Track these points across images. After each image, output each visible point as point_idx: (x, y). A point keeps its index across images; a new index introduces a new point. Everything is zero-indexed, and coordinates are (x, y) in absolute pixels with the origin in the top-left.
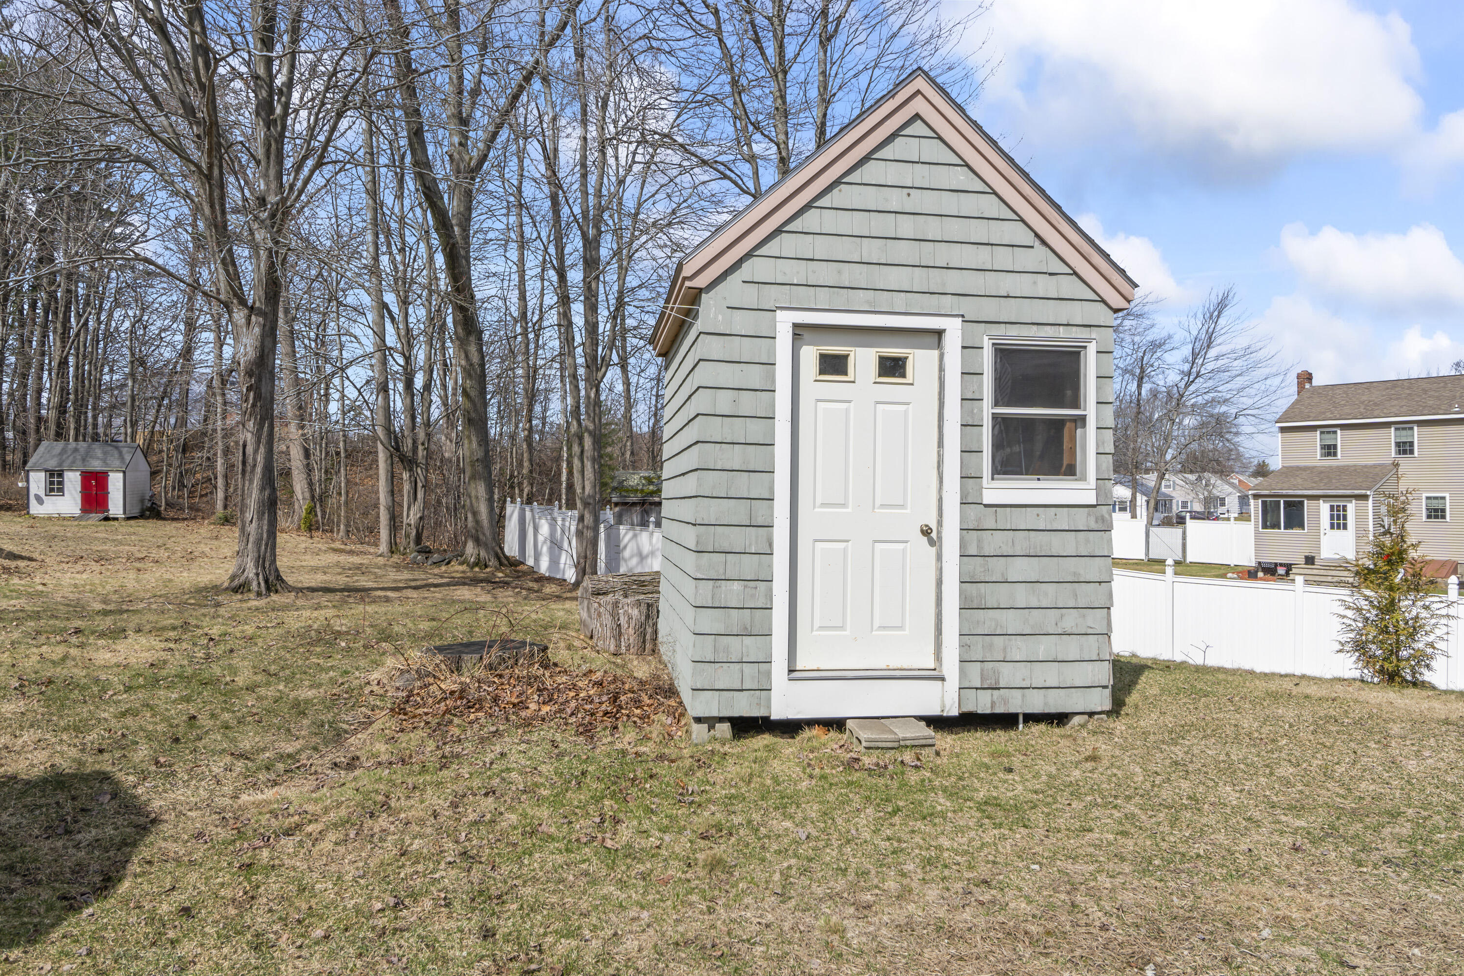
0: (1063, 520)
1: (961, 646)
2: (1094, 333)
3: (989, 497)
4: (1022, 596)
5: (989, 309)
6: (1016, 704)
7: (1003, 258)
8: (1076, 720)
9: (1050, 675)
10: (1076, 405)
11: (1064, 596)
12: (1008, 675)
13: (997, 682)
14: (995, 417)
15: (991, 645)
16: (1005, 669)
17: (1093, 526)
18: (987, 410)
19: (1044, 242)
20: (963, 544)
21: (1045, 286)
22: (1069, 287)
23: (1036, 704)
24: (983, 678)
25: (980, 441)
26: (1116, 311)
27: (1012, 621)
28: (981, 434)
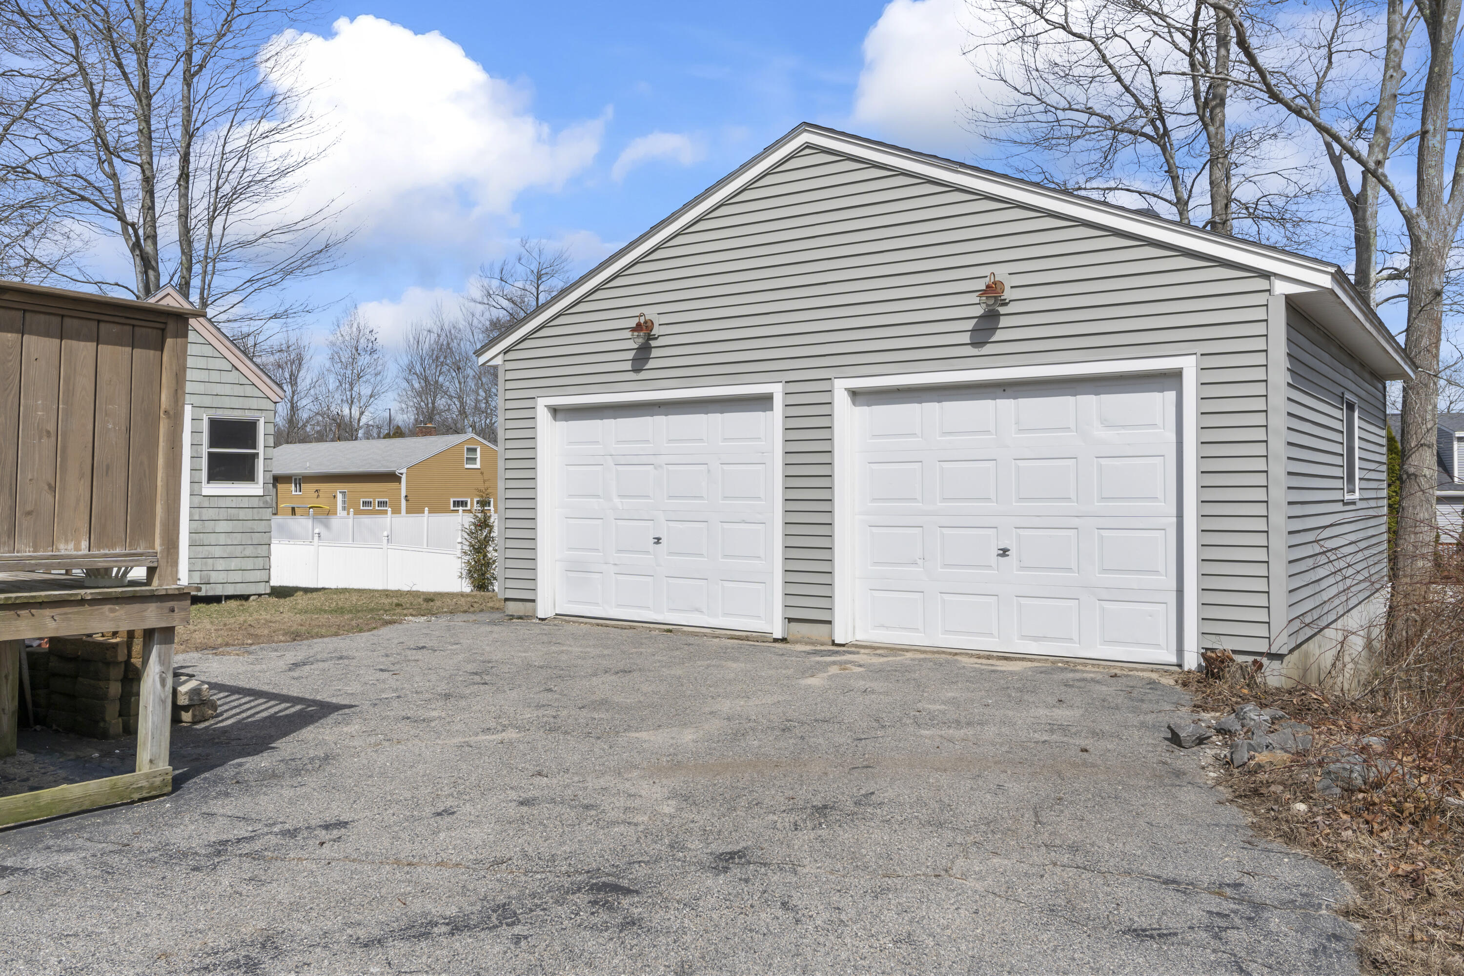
0: (245, 503)
1: (190, 563)
2: (264, 413)
3: (205, 492)
4: (222, 539)
5: (207, 401)
6: (218, 591)
7: (215, 376)
8: (252, 598)
9: (237, 577)
10: (255, 448)
11: (246, 538)
12: (214, 577)
13: (209, 580)
14: (210, 454)
15: (206, 564)
16: (213, 574)
17: (262, 505)
18: (205, 450)
19: (237, 369)
20: (191, 514)
21: (239, 390)
22: (249, 391)
23: (230, 590)
24: (201, 579)
25: (201, 464)
26: (275, 403)
27: (218, 551)
28: (201, 462)
